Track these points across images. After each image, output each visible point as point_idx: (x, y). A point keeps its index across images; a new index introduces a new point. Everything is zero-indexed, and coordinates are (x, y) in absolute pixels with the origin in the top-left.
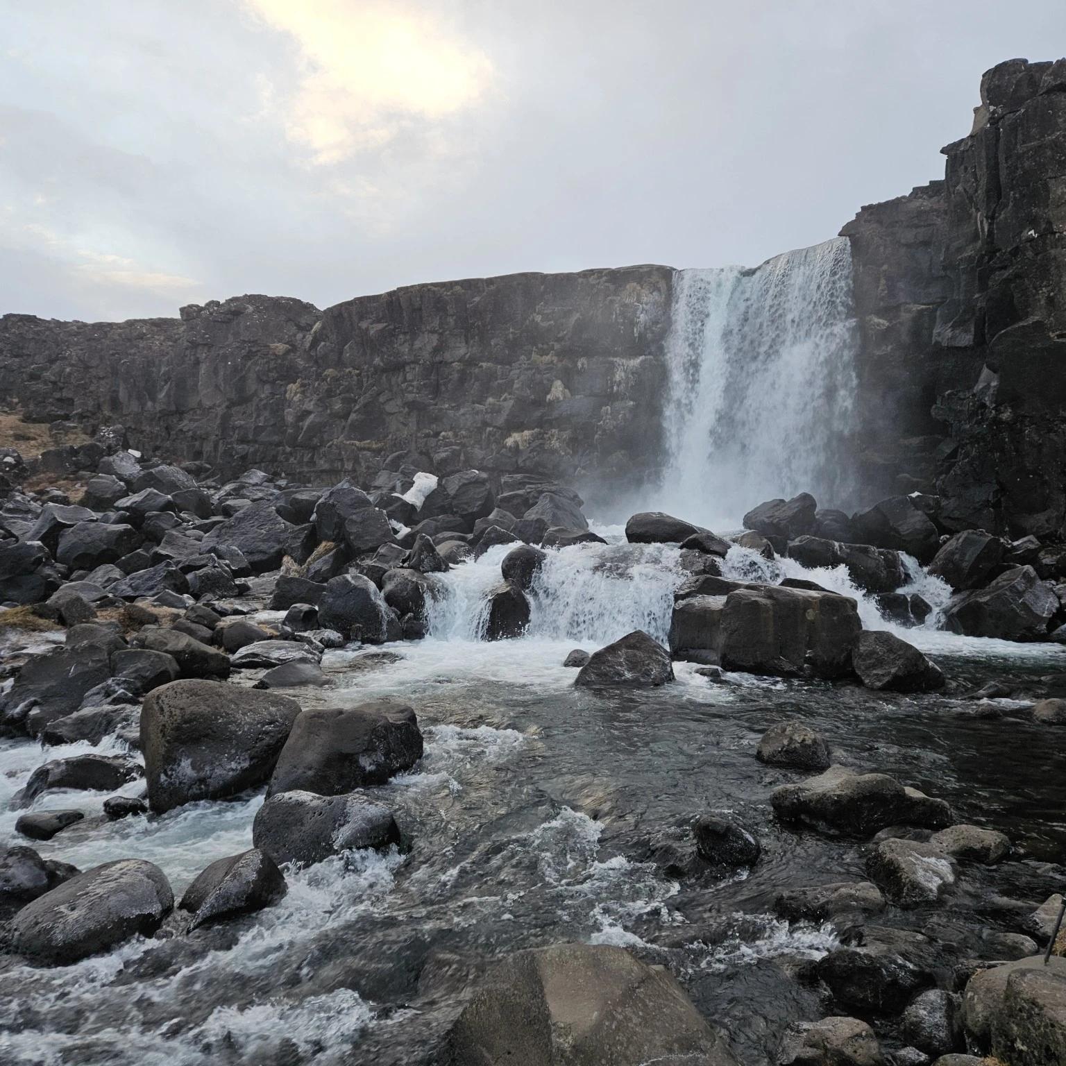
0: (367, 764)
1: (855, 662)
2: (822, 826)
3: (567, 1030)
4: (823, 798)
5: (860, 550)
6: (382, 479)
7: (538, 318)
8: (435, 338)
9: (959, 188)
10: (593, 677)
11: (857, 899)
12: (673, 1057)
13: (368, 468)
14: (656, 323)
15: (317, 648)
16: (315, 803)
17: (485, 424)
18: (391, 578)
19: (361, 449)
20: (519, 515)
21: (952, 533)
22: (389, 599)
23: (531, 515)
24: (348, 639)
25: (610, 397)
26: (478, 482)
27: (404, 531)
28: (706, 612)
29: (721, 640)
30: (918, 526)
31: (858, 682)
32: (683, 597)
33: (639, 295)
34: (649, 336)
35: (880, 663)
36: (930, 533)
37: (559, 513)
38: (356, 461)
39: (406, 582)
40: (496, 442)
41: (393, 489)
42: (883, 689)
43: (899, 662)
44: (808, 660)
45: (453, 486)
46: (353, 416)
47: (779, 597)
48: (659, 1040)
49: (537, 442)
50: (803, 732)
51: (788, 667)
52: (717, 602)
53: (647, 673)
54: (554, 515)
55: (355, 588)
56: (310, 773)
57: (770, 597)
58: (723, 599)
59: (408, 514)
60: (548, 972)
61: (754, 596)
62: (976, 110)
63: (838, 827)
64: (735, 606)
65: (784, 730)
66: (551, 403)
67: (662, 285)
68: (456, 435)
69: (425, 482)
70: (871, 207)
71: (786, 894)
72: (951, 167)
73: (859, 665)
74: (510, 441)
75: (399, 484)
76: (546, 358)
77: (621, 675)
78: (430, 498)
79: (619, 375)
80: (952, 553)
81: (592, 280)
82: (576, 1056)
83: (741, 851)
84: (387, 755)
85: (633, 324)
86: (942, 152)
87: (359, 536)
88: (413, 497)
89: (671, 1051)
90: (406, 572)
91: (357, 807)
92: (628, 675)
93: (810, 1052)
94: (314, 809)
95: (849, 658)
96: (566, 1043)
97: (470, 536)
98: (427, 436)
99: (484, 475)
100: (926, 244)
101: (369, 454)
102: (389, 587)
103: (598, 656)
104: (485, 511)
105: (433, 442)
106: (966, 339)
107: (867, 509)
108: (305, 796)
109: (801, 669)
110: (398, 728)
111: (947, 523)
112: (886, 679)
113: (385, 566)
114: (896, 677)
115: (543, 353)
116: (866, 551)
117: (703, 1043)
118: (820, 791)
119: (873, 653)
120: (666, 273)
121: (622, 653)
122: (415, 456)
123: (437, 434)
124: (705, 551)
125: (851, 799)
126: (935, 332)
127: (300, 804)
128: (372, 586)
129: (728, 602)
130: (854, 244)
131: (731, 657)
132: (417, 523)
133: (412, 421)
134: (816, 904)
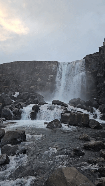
0: (18, 140)
1: (89, 124)
2: (92, 149)
3: (69, 180)
4: (92, 145)
5: (87, 107)
6: (9, 93)
7: (36, 68)
8: (19, 70)
9: (101, 53)
10: (49, 126)
11: (101, 160)
12: (84, 183)
13: (6, 91)
14: (55, 70)
15: (2, 121)
16: (12, 146)
17: (27, 84)
18: (14, 109)
19: (5, 87)
20: (33, 99)
21: (101, 104)
22: (13, 113)
23: (36, 99)
24: (6, 119)
25: (48, 81)
26: (26, 94)
27: (14, 101)
28: (67, 116)
29: (69, 120)
30: (96, 103)
31: (90, 127)
32: (63, 114)
33: (53, 65)
34: (54, 72)
35: (93, 124)
36: (97, 104)
37: (40, 99)
38: (4, 89)
39: (16, 110)
40: (29, 87)
41: (12, 94)
42: (94, 128)
43: (96, 124)
44: (82, 124)
45: (22, 94)
46: (4, 82)
47: (78, 114)
48: (82, 181)
49: (36, 88)
50: (86, 135)
51: (79, 125)
52: (68, 114)
53: (58, 126)
54: (39, 100)
55: (8, 111)
56: (9, 142)
57: (77, 114)
58: (69, 114)
59: (14, 98)
60: (64, 171)
61: (74, 114)
62: (104, 43)
63: (94, 149)
64: (71, 115)
65: (83, 135)
66: (38, 81)
67: (56, 64)
68: (22, 86)
69: (17, 93)
70: (88, 55)
71: (90, 159)
72: (100, 50)
73: (90, 125)
74: (31, 87)
75: (13, 94)
76: (37, 74)
77: (54, 126)
78: (18, 96)
79: (49, 78)
80: (101, 108)
81: (45, 62)
82: (71, 183)
83: (81, 153)
84: (21, 139)
85: (52, 70)
86: (99, 48)
87: (6, 102)
88: (15, 96)
89: (84, 182)
90: (16, 108)
91: (20, 147)
92: (55, 126)
93: (100, 183)
94: (12, 147)
95: (88, 123)
96: (69, 182)
97: (25, 103)
98: (17, 86)
99: (28, 93)
100: (96, 61)
101: (7, 88)
102: (13, 111)
103: (50, 123)
104: (28, 98)
105: (18, 87)
106: (102, 75)
107: (88, 100)
108: (10, 145)
109: (81, 125)
110: (23, 134)
111: (99, 103)
112: (94, 127)
113: (13, 107)
114: (96, 127)
115: (37, 73)
116: (88, 107)
117: (88, 181)
118: (91, 144)
119: (92, 123)
120: (57, 62)
121: (54, 122)
122: (15, 89)
123: (19, 86)
124: (65, 106)
125: (96, 145)
126: (98, 74)
127: (10, 147)
128: (11, 110)
129: (70, 115)
130: (85, 60)
131: (71, 123)
132: (16, 100)
133: (14, 83)
134: (94, 161)
